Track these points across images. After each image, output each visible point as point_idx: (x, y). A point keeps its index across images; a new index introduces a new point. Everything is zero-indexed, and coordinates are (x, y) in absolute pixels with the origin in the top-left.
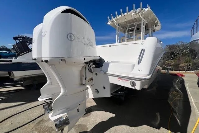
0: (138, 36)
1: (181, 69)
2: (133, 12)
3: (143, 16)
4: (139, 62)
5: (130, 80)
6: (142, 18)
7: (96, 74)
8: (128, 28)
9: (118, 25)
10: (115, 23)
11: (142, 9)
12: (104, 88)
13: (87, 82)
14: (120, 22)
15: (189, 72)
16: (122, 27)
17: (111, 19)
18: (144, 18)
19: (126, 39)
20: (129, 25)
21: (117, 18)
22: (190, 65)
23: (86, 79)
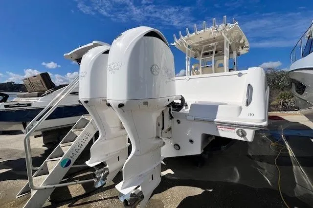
0: (219, 62)
1: (274, 109)
2: (213, 30)
3: (226, 34)
4: (248, 104)
5: (237, 129)
6: (225, 37)
7: (179, 122)
8: (203, 50)
9: (189, 46)
10: (184, 43)
11: (226, 25)
12: (191, 141)
13: (164, 134)
14: (192, 42)
15: (286, 112)
16: (193, 50)
17: (178, 38)
18: (227, 37)
19: (201, 67)
20: (204, 46)
21: (188, 36)
22: (285, 102)
23: (163, 128)
